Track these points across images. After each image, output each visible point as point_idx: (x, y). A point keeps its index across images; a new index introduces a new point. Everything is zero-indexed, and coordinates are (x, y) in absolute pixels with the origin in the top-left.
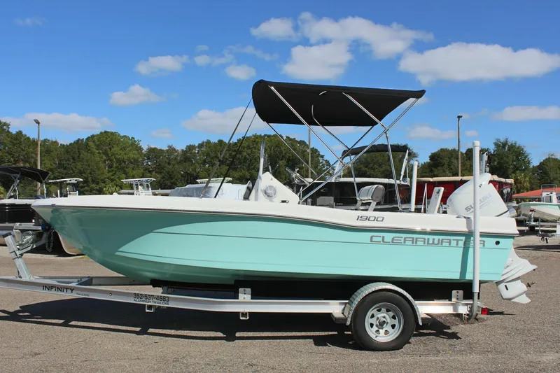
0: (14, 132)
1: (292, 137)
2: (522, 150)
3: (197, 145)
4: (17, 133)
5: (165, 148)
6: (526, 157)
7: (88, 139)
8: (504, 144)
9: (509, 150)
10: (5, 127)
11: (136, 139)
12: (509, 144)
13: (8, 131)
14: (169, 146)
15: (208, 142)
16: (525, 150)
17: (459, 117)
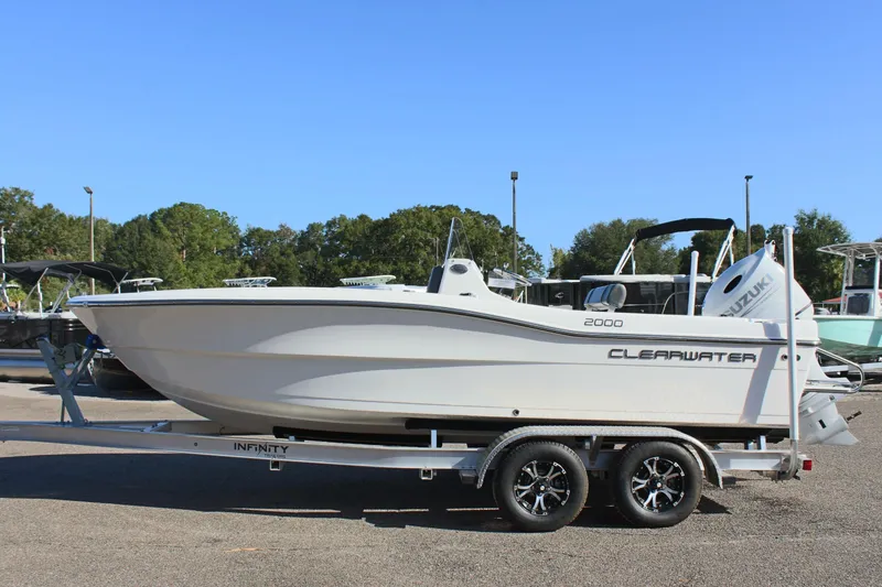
0: (40, 206)
1: (474, 210)
2: (840, 226)
3: (324, 223)
4: (45, 207)
5: (275, 228)
6: (846, 238)
7: (153, 215)
8: (812, 219)
9: (819, 226)
10: (26, 199)
11: (229, 216)
12: (820, 218)
13: (31, 204)
14: (282, 226)
15: (343, 218)
16: (844, 226)
17: (748, 178)
